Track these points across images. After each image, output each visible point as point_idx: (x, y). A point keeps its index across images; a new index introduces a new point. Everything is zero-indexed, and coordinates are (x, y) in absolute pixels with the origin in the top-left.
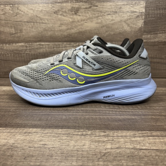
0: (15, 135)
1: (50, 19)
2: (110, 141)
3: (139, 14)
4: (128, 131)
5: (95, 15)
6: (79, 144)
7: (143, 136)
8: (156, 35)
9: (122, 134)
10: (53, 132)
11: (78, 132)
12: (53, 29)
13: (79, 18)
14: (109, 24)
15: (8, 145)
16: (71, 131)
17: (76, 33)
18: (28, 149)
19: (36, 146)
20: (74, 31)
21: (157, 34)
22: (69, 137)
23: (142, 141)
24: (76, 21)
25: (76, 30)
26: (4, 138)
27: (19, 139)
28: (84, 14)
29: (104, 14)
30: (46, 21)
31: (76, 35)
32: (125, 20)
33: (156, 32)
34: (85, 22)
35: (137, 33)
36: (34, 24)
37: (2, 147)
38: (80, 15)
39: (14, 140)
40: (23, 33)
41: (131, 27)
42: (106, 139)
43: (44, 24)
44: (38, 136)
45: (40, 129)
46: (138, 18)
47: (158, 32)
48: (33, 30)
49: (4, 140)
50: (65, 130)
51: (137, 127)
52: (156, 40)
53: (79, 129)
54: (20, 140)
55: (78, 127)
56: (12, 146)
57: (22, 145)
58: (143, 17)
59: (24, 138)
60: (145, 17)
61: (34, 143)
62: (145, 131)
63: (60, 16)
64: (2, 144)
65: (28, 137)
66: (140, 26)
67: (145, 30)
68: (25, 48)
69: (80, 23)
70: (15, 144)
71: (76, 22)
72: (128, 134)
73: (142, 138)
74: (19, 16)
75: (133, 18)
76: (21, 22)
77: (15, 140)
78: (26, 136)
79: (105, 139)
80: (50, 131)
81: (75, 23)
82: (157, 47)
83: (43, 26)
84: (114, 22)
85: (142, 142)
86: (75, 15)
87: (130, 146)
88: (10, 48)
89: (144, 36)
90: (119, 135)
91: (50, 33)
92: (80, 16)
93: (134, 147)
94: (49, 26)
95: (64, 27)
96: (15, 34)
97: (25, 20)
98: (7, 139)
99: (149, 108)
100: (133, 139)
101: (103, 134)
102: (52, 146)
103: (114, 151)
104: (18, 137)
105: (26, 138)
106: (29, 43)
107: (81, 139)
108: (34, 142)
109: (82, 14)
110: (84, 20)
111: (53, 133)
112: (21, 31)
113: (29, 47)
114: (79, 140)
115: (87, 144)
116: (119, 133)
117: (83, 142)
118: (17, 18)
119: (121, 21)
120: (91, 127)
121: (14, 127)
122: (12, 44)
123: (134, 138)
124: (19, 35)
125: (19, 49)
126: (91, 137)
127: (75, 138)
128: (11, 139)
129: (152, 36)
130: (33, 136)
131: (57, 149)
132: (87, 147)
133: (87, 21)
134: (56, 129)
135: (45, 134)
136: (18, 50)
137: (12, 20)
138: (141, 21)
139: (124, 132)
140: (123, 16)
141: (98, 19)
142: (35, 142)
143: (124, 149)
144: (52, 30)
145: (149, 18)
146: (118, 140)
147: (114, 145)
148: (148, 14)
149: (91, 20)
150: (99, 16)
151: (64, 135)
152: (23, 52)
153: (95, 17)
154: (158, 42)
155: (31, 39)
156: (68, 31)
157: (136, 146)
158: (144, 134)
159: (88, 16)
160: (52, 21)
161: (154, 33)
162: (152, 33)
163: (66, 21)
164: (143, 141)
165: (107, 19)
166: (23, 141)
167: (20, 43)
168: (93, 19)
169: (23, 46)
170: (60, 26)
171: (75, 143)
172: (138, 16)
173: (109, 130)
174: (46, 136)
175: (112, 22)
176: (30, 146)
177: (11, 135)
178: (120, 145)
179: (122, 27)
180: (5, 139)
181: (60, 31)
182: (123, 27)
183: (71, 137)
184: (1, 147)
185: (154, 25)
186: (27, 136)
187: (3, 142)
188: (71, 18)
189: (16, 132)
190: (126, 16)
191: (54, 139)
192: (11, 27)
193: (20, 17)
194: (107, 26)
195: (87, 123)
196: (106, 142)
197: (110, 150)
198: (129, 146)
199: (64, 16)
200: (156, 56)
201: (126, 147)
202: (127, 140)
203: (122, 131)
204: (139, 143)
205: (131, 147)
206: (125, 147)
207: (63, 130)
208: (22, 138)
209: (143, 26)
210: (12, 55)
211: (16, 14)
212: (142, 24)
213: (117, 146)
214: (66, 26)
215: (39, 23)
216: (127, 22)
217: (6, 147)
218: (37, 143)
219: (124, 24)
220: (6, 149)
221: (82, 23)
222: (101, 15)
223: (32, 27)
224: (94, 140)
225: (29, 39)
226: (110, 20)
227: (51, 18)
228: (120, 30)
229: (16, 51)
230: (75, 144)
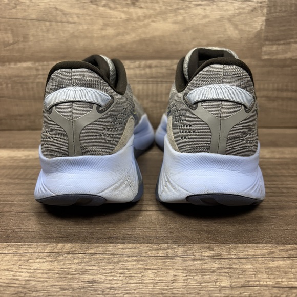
0: (28, 260)
1: (83, 15)
2: (224, 269)
3: (256, 5)
4: (256, 245)
5: (171, 6)
6: (164, 278)
7: (289, 257)
8: (287, 46)
9: (247, 253)
10: (106, 251)
11: (158, 250)
12: (89, 35)
13: (140, 12)
14: (199, 24)
15: (16, 284)
16: (143, 248)
17: (134, 42)
18: (59, 294)
19: (75, 285)
20: (130, 38)
21: (289, 43)
22: (141, 263)
23: (289, 268)
24: (135, 18)
25: (133, 35)
26: (6, 268)
27: (37, 269)
28: (150, 5)
29: (190, 5)
30: (76, 19)
31: (134, 46)
32: (229, 17)
33: (288, 41)
34: (151, 20)
35: (252, 43)
36: (51, 25)
37: (4, 290)
38: (143, 6)
39: (28, 273)
40: (30, 43)
41: (241, 30)
42: (216, 266)
43: (70, 25)
44: (76, 261)
45: (80, 244)
46: (254, 13)
47: (293, 40)
48: (50, 36)
49: (7, 273)
50: (130, 245)
51: (272, 236)
52: (289, 55)
53: (158, 244)
54: (40, 271)
55: (156, 237)
56: (24, 288)
57: (46, 284)
58: (265, 10)
59: (49, 268)
60: (267, 11)
61: (70, 278)
62: (289, 244)
63: (102, 9)
64: (4, 283)
65: (56, 263)
66: (259, 30)
67: (267, 36)
68: (35, 72)
69: (141, 23)
70: (31, 282)
71: (134, 21)
72: (258, 252)
73: (288, 262)
74: (20, 8)
75: (244, 13)
76: (25, 21)
77: (30, 273)
78: (51, 261)
79: (214, 264)
80: (100, 249)
81: (133, 23)
82: (290, 69)
83: (68, 29)
84: (207, 20)
85: (290, 270)
86: (132, 7)
87: (268, 280)
88: (5, 72)
89: (264, 49)
90: (241, 255)
91: (82, 43)
92: (141, 8)
93: (276, 284)
94: (81, 28)
95: (110, 31)
96: (13, 43)
97: (34, 17)
98: (12, 271)
99: (286, 193)
100: (271, 264)
101: (207, 253)
102: (109, 286)
103: (238, 295)
104: (35, 266)
105: (51, 268)
106: (43, 62)
107: (167, 266)
108: (69, 276)
109: (146, 4)
110: (150, 17)
111: (107, 253)
112: (25, 38)
113: (43, 69)
114: (162, 269)
115: (181, 279)
116: (240, 249)
117: (171, 272)
118: (17, 13)
119: (222, 18)
120: (181, 237)
121: (24, 242)
122: (9, 64)
123: (273, 261)
124: (21, 45)
125: (23, 74)
126: (186, 261)
127: (152, 264)
128: (20, 270)
129: (281, 47)
130: (67, 262)
131: (120, 292)
132: (181, 284)
133: (155, 18)
134: (111, 245)
135: (91, 257)
136: (22, 77)
137: (8, 17)
138: (259, 18)
139: (250, 248)
140: (225, 8)
141: (176, 16)
142: (71, 276)
143: (258, 288)
144: (87, 37)
145: (275, 12)
146: (241, 267)
147: (235, 280)
148: (274, 5)
149: (163, 16)
150: (178, 9)
151: (130, 259)
152: (31, 81)
153: (171, 11)
154: (291, 59)
155: (47, 55)
156: (119, 38)
157: (280, 280)
158: (290, 252)
159: (158, 8)
160: (87, 18)
161: (285, 42)
162: (279, 42)
163: (114, 18)
164: (292, 269)
165: (195, 15)
166: (47, 273)
167: (25, 61)
168: (167, 14)
169: (29, 68)
170: (102, 29)
171: (156, 277)
172: (255, 8)
173: (219, 243)
174: (93, 262)
175: (204, 21)
176: (62, 287)
177: (20, 260)
178: (248, 280)
179: (223, 30)
180: (8, 270)
181: (103, 37)
182: (225, 30)
183: (146, 262)
184: (2, 289)
185: (284, 26)
186: (54, 261)
187: (6, 276)
188: (124, 12)
189: (30, 252)
190: (233, 9)
191: (111, 267)
192: (6, 30)
193: (22, 9)
194: (195, 29)
195: (173, 230)
196: (218, 271)
197: (230, 292)
198: (265, 280)
199: (110, 8)
200: (287, 86)
201: (261, 283)
202: (260, 266)
203: (245, 245)
204: (285, 274)
205: (271, 283)
206: (258, 283)
207: (126, 245)
208: (45, 266)
209: (263, 28)
210: (10, 85)
211: (15, 4)
212: (262, 25)
213: (242, 281)
214: (115, 28)
215: (62, 22)
216: (233, 20)
217: (12, 289)
218: (76, 279)
219: (228, 25)
220: (12, 294)
221: (146, 21)
222: (182, 6)
223: (48, 31)
224: (192, 268)
225: (42, 54)
226: (201, 17)
227: (84, 12)
228: (219, 36)
229: (16, 79)
230: (155, 279)
